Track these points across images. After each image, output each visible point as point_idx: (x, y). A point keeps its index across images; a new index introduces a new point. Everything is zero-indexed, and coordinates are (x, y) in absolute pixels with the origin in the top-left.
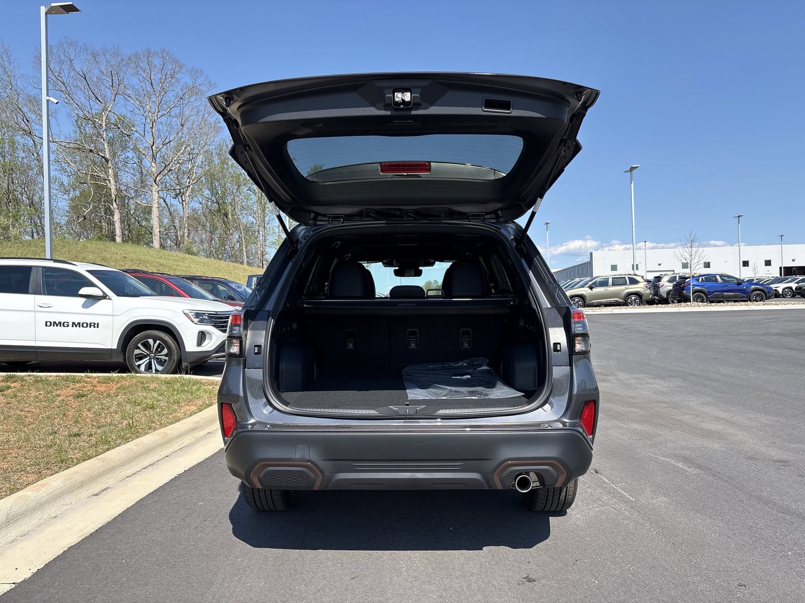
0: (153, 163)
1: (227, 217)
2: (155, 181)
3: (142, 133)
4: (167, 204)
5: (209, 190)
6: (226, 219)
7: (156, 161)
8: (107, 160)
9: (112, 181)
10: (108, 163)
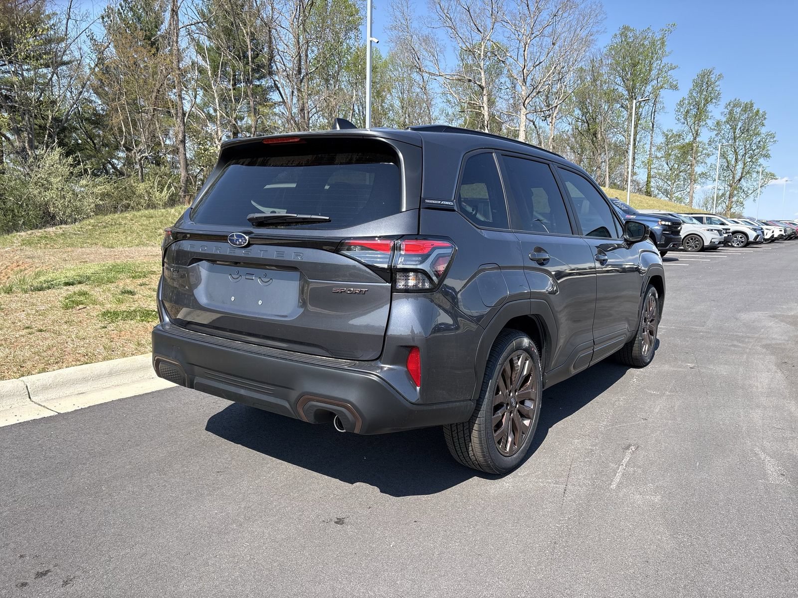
0: (523, 87)
1: (595, 137)
2: (524, 105)
3: (515, 58)
4: (536, 127)
5: (580, 109)
6: (594, 139)
7: (526, 84)
8: (482, 88)
9: (486, 108)
10: (483, 90)
